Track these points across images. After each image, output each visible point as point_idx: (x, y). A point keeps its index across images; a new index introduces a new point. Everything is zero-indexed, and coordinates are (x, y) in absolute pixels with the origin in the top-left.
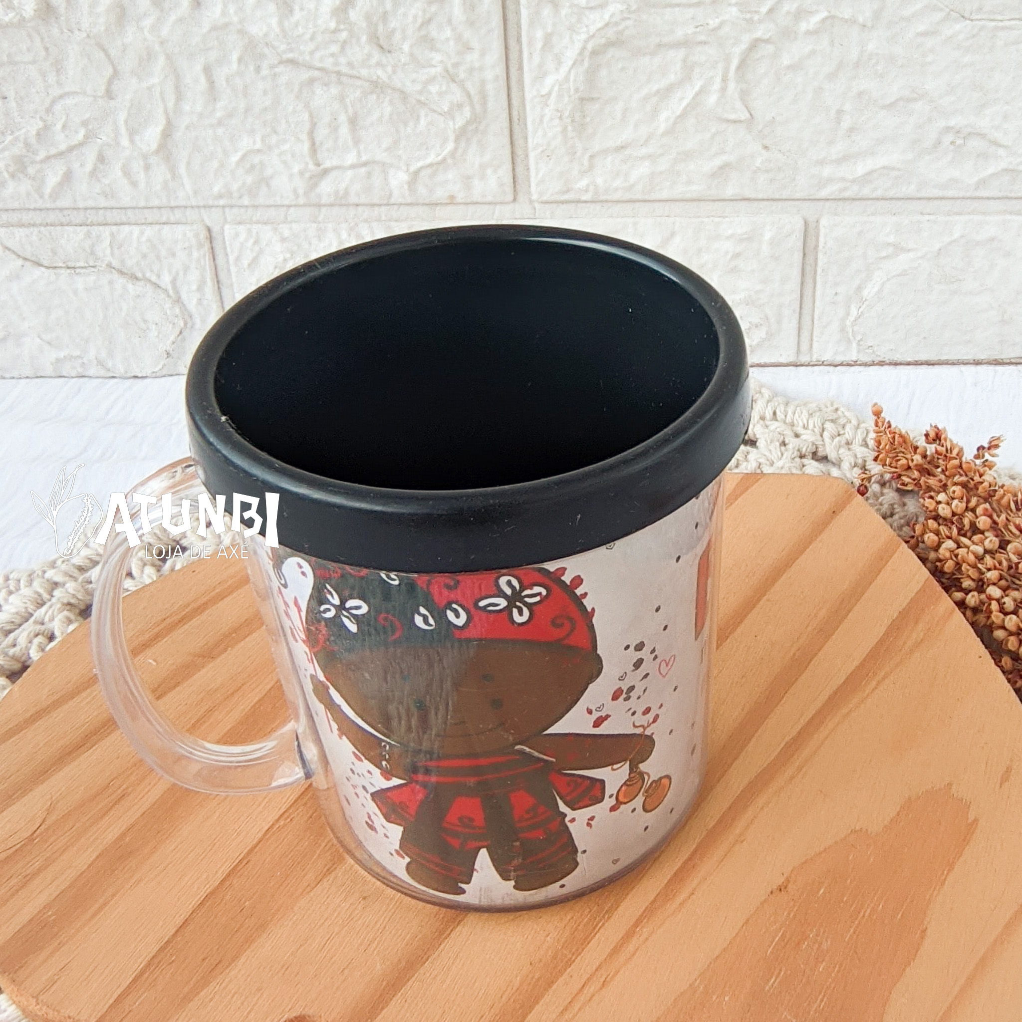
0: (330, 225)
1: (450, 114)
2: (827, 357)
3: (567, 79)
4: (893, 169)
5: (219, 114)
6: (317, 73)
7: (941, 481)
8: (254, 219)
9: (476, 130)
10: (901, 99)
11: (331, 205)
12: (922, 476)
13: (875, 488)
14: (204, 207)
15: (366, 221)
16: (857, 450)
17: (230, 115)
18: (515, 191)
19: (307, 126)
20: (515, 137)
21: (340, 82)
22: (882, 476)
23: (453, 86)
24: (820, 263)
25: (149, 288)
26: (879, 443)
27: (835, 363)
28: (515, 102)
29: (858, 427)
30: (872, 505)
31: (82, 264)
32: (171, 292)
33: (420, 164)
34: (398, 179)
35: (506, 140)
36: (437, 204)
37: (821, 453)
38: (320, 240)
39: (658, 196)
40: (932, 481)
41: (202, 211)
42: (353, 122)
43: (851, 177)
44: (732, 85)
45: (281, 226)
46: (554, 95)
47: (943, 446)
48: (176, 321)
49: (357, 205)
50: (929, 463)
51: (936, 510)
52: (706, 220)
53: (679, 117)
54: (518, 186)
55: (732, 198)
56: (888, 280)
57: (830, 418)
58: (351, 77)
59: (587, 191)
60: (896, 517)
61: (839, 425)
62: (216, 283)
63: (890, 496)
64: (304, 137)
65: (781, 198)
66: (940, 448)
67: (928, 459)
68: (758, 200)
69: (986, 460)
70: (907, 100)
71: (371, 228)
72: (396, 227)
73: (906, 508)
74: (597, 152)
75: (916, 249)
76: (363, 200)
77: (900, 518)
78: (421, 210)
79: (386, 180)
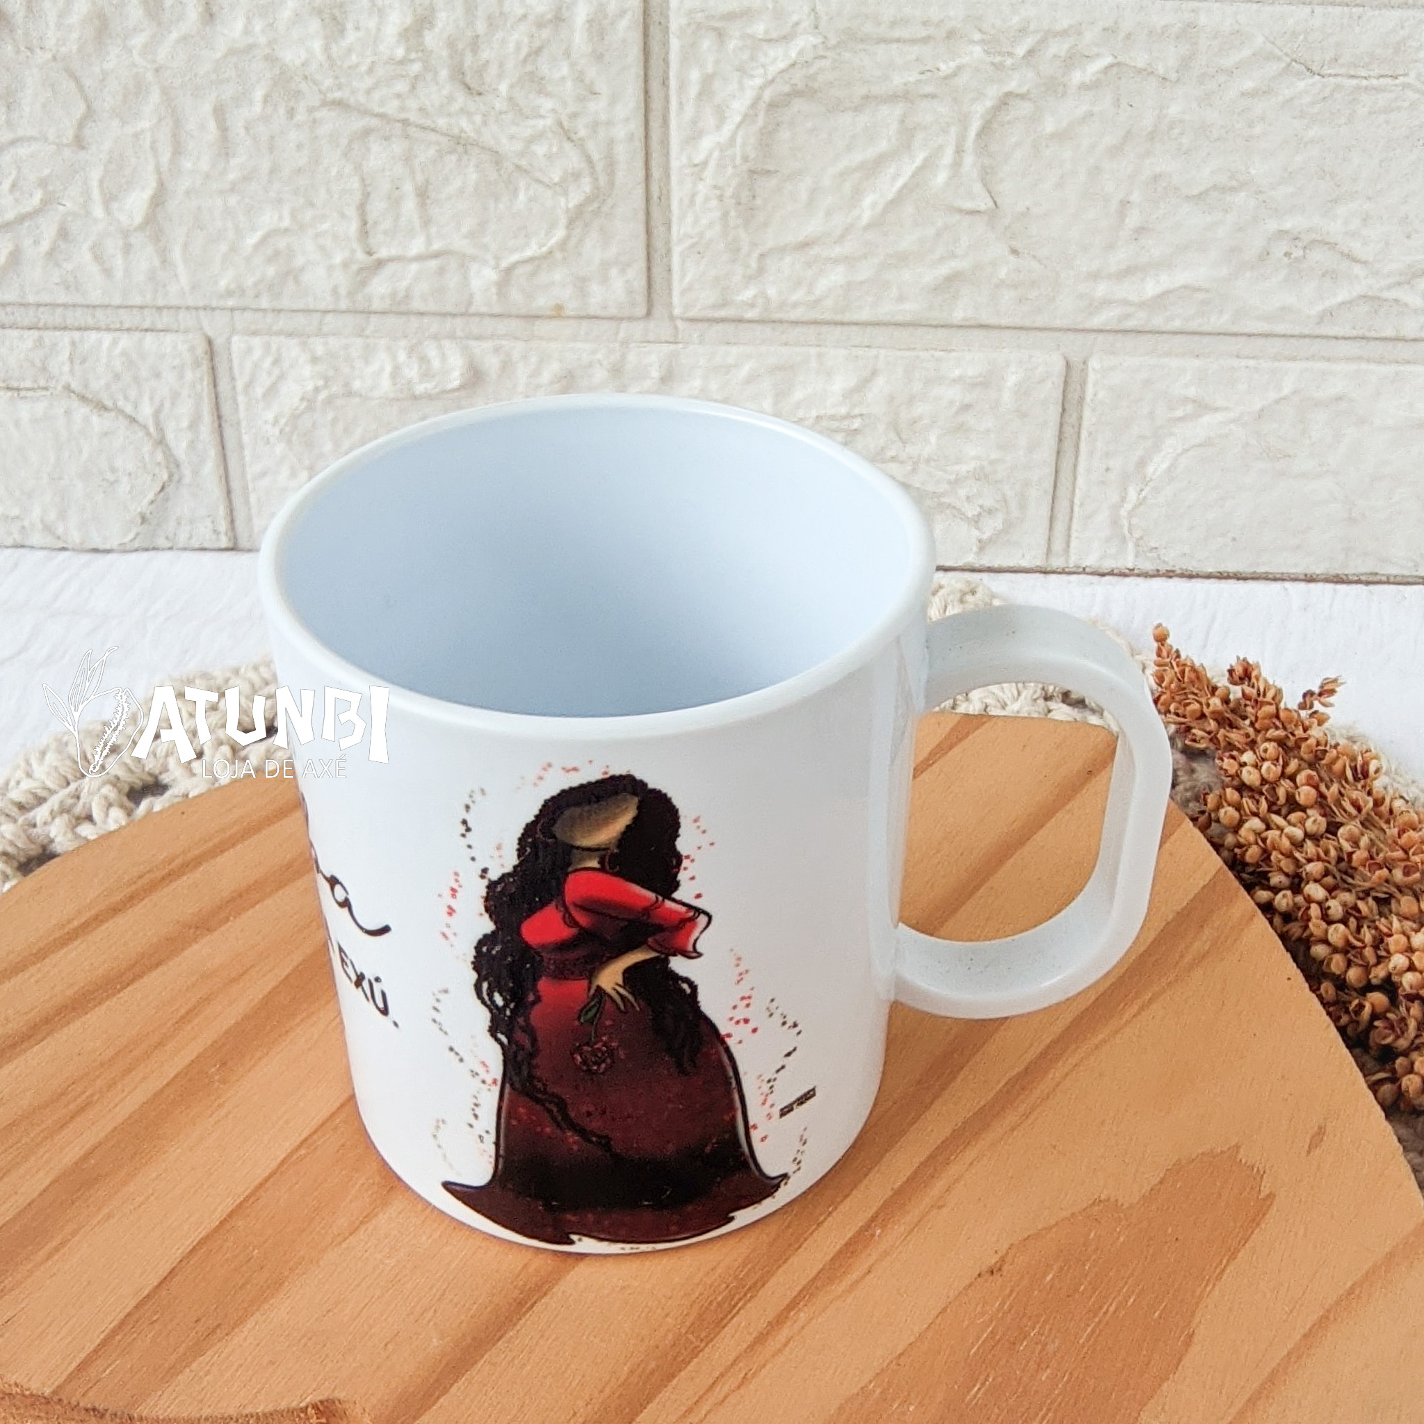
0: (383, 342)
1: (561, 187)
2: (1091, 561)
3: (732, 141)
4: (1198, 289)
5: (232, 176)
6: (374, 122)
7: (1247, 736)
8: (275, 328)
9: (597, 213)
10: (1215, 187)
11: (383, 313)
12: (1219, 727)
14: (205, 308)
15: (435, 337)
18: (648, 301)
19: (358, 196)
20: (653, 223)
21: (407, 137)
23: (568, 146)
24: (1086, 424)
25: (122, 423)
26: (1162, 680)
27: (1101, 571)
28: (656, 173)
31: (28, 383)
32: (152, 430)
33: (515, 257)
34: (483, 277)
35: (641, 228)
36: (538, 317)
37: (1073, 696)
38: (367, 360)
39: (855, 317)
40: (1235, 737)
41: (202, 313)
42: (423, 194)
43: (1136, 299)
44: (969, 160)
45: (311, 340)
46: (712, 163)
47: (1253, 687)
48: (157, 471)
49: (422, 314)
50: (1232, 711)
51: (1238, 775)
52: (923, 354)
53: (892, 202)
54: (654, 296)
55: (963, 323)
56: (1186, 451)
58: (424, 128)
59: (752, 306)
60: (1180, 787)
62: (217, 419)
64: (352, 212)
65: (1033, 325)
66: (1248, 690)
67: (1231, 705)
68: (1000, 328)
69: (1316, 712)
70: (1224, 190)
71: (440, 347)
72: (478, 347)
73: (1194, 776)
74: (771, 249)
75: (1226, 409)
76: (431, 306)
77: (1186, 790)
78: (514, 324)
79: (465, 279)
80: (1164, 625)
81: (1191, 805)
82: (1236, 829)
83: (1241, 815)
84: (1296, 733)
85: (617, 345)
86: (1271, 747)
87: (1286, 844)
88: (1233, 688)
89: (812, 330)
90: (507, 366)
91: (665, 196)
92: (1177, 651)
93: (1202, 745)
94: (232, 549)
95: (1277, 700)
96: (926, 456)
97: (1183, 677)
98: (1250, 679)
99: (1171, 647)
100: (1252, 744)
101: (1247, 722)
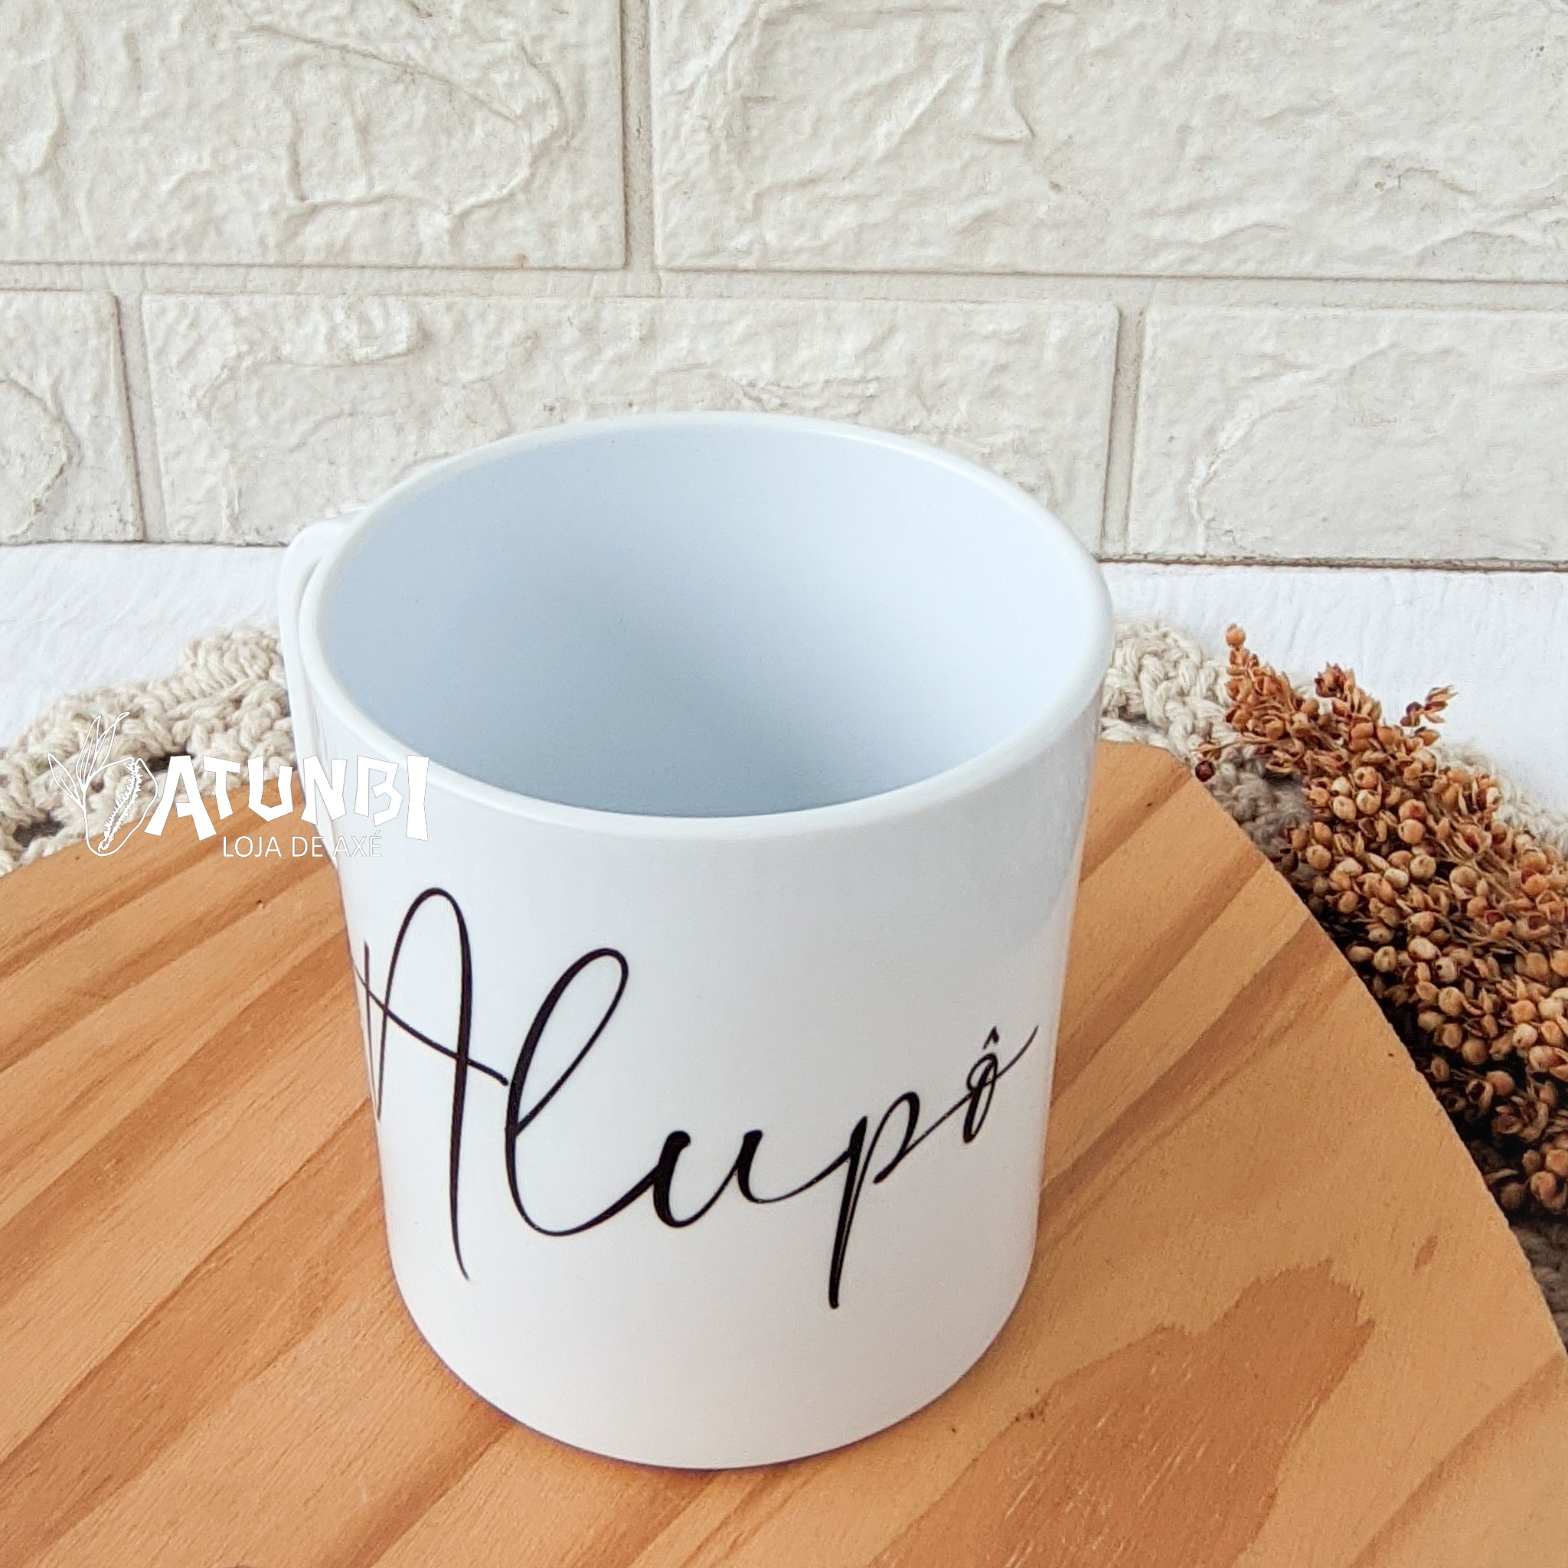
0: (316, 302)
1: (525, 119)
2: (1154, 546)
3: (722, 64)
4: (1275, 227)
5: (144, 113)
6: (308, 49)
7: (1339, 758)
8: (192, 286)
9: (566, 148)
10: (1291, 108)
11: (321, 266)
12: (1307, 748)
13: (1226, 769)
14: (112, 264)
15: (376, 294)
16: (1199, 705)
17: (164, 115)
18: (627, 249)
19: (287, 134)
20: (631, 159)
21: (344, 64)
22: (1239, 749)
23: (532, 73)
24: (1144, 386)
25: (14, 396)
26: (1236, 691)
27: (1167, 558)
28: (634, 104)
29: (1200, 666)
30: (1219, 799)
32: (49, 404)
33: (472, 201)
34: (434, 224)
35: (617, 165)
36: (497, 269)
37: (1133, 709)
38: (299, 324)
39: (869, 265)
40: (1325, 759)
41: (108, 270)
42: (364, 130)
43: (1201, 240)
44: (1000, 81)
45: (235, 298)
46: (700, 91)
47: (1346, 700)
48: (55, 452)
49: (363, 267)
50: (1321, 728)
51: (1328, 806)
52: (949, 307)
53: (909, 131)
54: (632, 242)
55: (996, 270)
56: (1262, 417)
57: (1154, 648)
58: (366, 56)
60: (1261, 821)
61: (1168, 662)
62: (124, 391)
63: (1252, 785)
64: (282, 152)
65: (1078, 271)
66: (1340, 704)
67: (1320, 721)
68: (1038, 275)
69: (1422, 729)
70: (1302, 112)
71: (384, 305)
72: (426, 305)
73: (1279, 806)
74: (770, 188)
75: (1309, 367)
76: (373, 258)
77: (1269, 823)
78: (468, 279)
79: (413, 226)
80: (1239, 625)
81: (1275, 841)
82: (1327, 871)
83: (1333, 855)
84: (1398, 755)
85: (590, 300)
86: (1367, 771)
87: (1386, 890)
88: (1321, 700)
89: (819, 281)
90: (461, 327)
91: (646, 128)
92: (1255, 657)
93: (1286, 770)
94: (140, 541)
95: (1375, 714)
96: (955, 426)
97: (1262, 689)
98: (1342, 691)
99: (1248, 653)
100: (1346, 769)
101: (1340, 742)
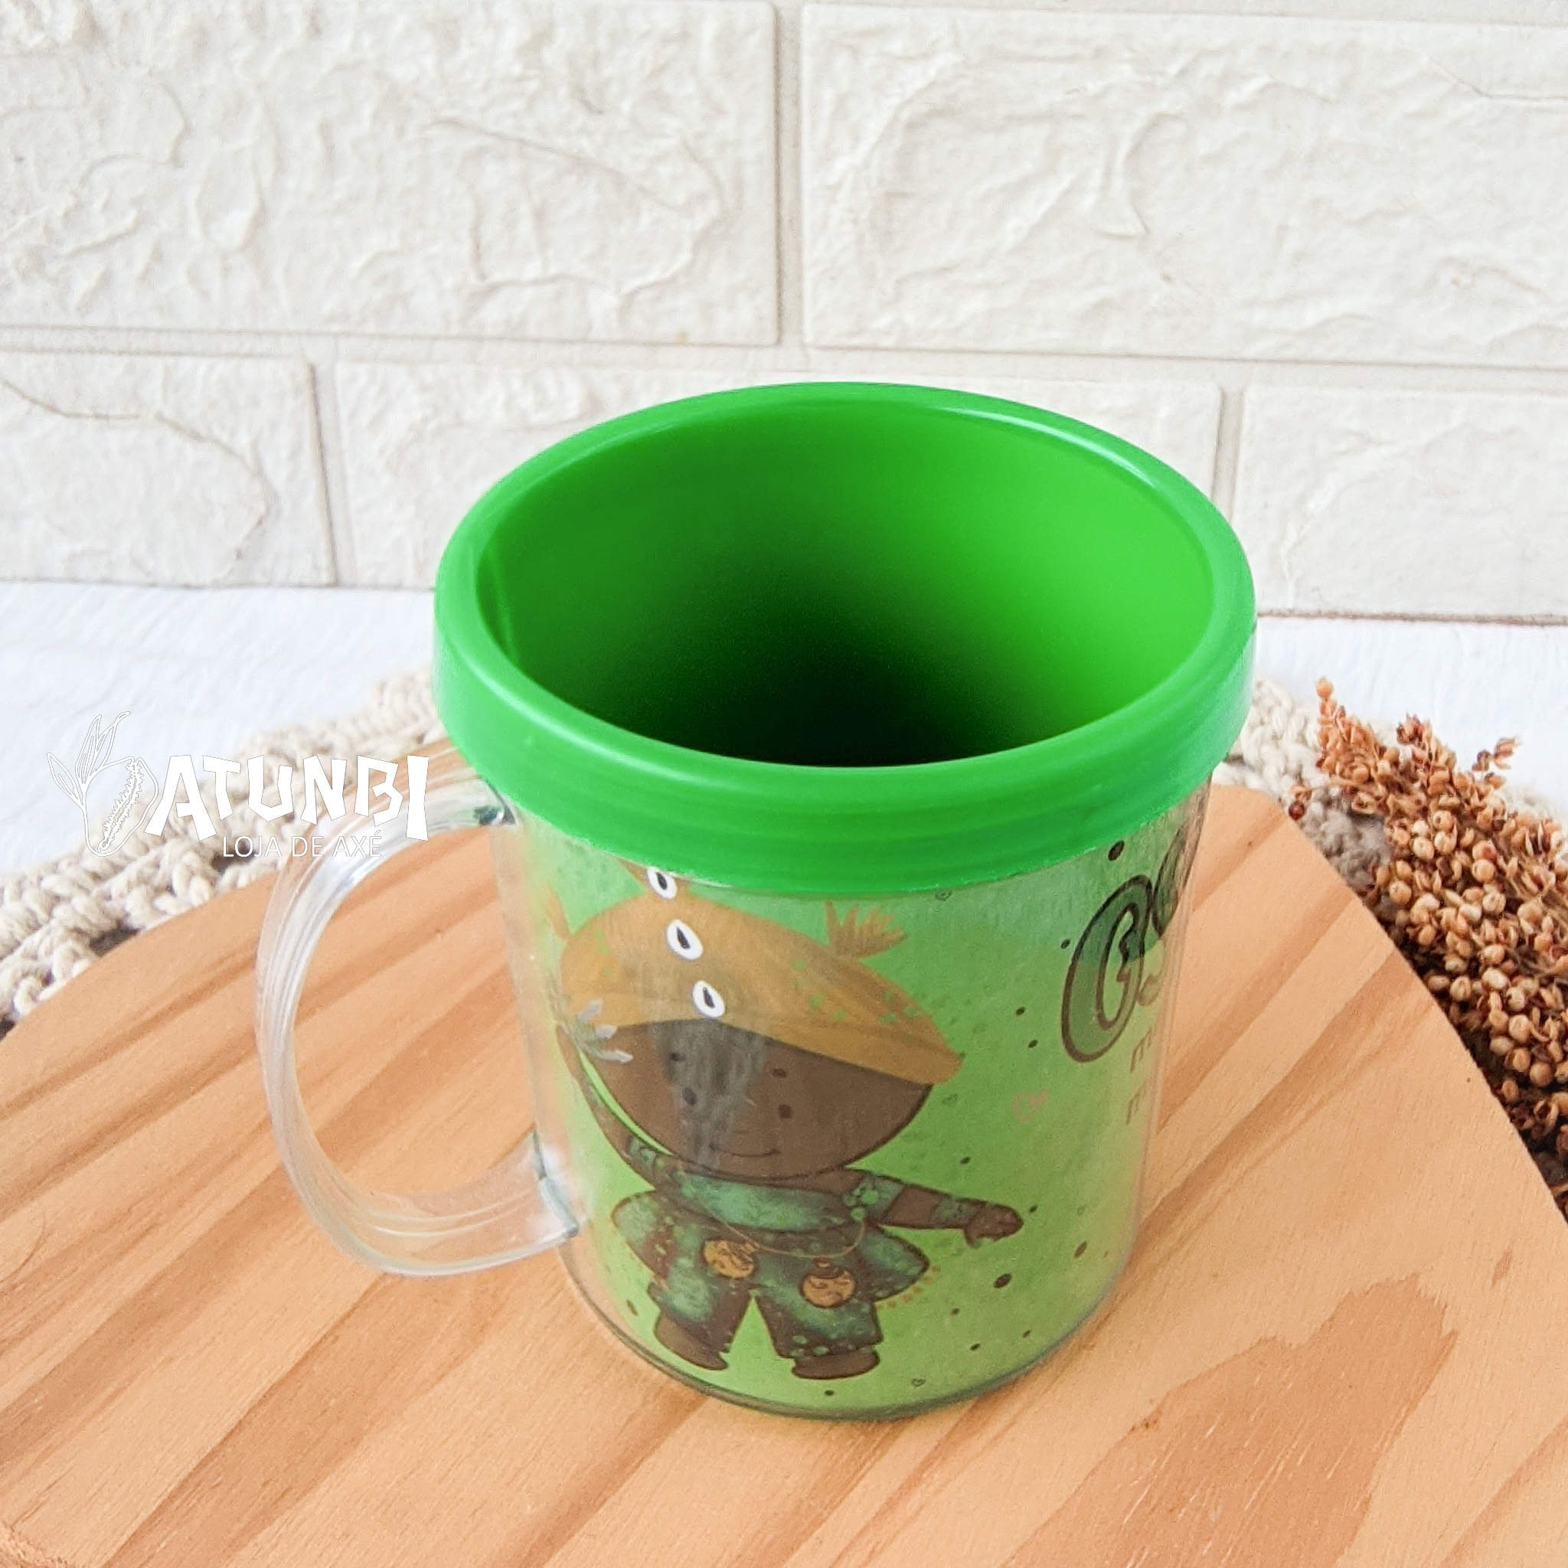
0: (496, 370)
1: (687, 209)
3: (867, 162)
4: (1361, 318)
5: (338, 196)
6: (488, 141)
7: (1418, 802)
8: (382, 355)
9: (725, 236)
10: (1378, 212)
11: (500, 339)
12: (1389, 792)
13: (1315, 808)
14: (309, 334)
15: (550, 365)
16: (1290, 749)
17: (355, 198)
18: (779, 329)
19: (470, 218)
20: (784, 247)
21: (523, 156)
22: (1327, 790)
23: (694, 167)
24: (1242, 458)
25: (217, 453)
26: (1326, 739)
28: (787, 195)
29: (1291, 713)
30: (1309, 835)
31: (118, 412)
32: (249, 461)
33: (637, 282)
34: (603, 303)
35: (769, 251)
36: (660, 344)
38: (479, 389)
39: (997, 345)
40: (1406, 803)
41: (305, 339)
42: (540, 216)
43: (1295, 328)
44: (1118, 183)
45: (420, 367)
46: (846, 186)
47: (1424, 748)
48: (254, 504)
49: (538, 340)
50: (1402, 773)
51: (1409, 847)
52: (1068, 384)
53: (1036, 227)
54: (784, 322)
55: (1112, 352)
56: (1347, 487)
58: (540, 148)
59: (889, 332)
60: (1346, 855)
61: (1264, 707)
62: (318, 449)
63: (1338, 822)
64: (464, 234)
65: (1185, 355)
66: (1419, 752)
67: (1401, 767)
68: (1150, 357)
69: (1491, 775)
70: (1387, 214)
71: (557, 375)
72: (597, 375)
73: (1362, 842)
74: (908, 275)
75: (1390, 443)
76: (548, 333)
77: (1353, 857)
78: (636, 352)
79: (584, 304)
80: (1328, 678)
81: (1359, 874)
82: (1408, 905)
83: (1413, 891)
84: (1471, 800)
85: (745, 374)
86: (1444, 815)
87: (1461, 924)
88: (1402, 748)
91: (797, 220)
92: (1342, 708)
93: (1369, 811)
94: (334, 586)
95: (1451, 763)
97: (1349, 738)
98: (1420, 739)
99: (1336, 703)
100: (1424, 812)
101: (1419, 786)
